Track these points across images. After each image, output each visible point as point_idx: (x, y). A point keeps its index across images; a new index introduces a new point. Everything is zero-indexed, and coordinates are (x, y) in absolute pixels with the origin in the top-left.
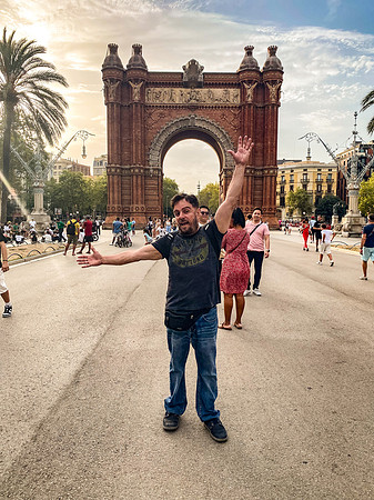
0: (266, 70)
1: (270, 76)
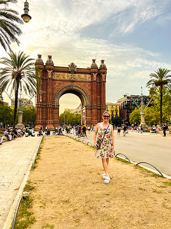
0: (100, 68)
1: (102, 71)
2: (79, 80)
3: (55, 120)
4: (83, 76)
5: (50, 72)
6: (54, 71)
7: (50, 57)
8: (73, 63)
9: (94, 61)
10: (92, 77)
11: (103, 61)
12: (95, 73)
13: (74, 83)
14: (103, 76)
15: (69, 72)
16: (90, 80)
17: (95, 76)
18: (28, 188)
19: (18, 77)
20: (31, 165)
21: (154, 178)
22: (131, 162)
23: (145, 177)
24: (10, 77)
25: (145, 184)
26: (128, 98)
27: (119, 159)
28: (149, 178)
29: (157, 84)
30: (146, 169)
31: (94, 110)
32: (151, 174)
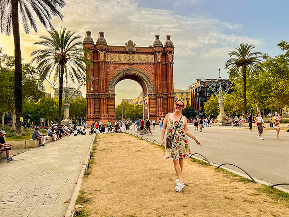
0: (166, 47)
1: (168, 49)
2: (138, 61)
3: (111, 113)
4: (143, 56)
5: (102, 54)
6: (107, 52)
7: (101, 34)
8: (130, 41)
9: (157, 37)
10: (156, 57)
11: (168, 37)
12: (159, 52)
13: (133, 66)
14: (170, 55)
15: (127, 53)
16: (153, 61)
17: (159, 57)
18: (82, 200)
19: (62, 61)
20: (83, 171)
21: (242, 183)
22: (211, 164)
23: (230, 182)
24: (52, 61)
25: (231, 191)
26: (202, 82)
27: (195, 161)
28: (236, 184)
29: (239, 64)
30: (231, 173)
31: (159, 99)
32: (238, 178)
